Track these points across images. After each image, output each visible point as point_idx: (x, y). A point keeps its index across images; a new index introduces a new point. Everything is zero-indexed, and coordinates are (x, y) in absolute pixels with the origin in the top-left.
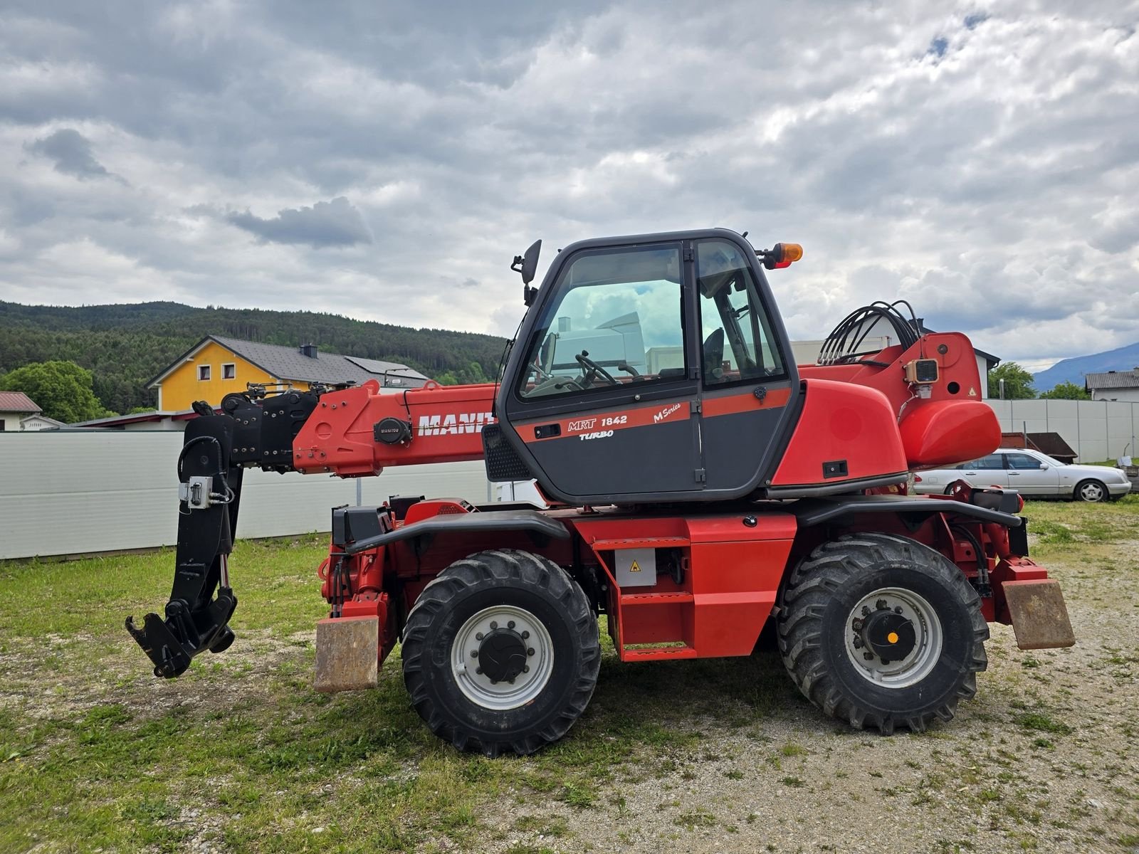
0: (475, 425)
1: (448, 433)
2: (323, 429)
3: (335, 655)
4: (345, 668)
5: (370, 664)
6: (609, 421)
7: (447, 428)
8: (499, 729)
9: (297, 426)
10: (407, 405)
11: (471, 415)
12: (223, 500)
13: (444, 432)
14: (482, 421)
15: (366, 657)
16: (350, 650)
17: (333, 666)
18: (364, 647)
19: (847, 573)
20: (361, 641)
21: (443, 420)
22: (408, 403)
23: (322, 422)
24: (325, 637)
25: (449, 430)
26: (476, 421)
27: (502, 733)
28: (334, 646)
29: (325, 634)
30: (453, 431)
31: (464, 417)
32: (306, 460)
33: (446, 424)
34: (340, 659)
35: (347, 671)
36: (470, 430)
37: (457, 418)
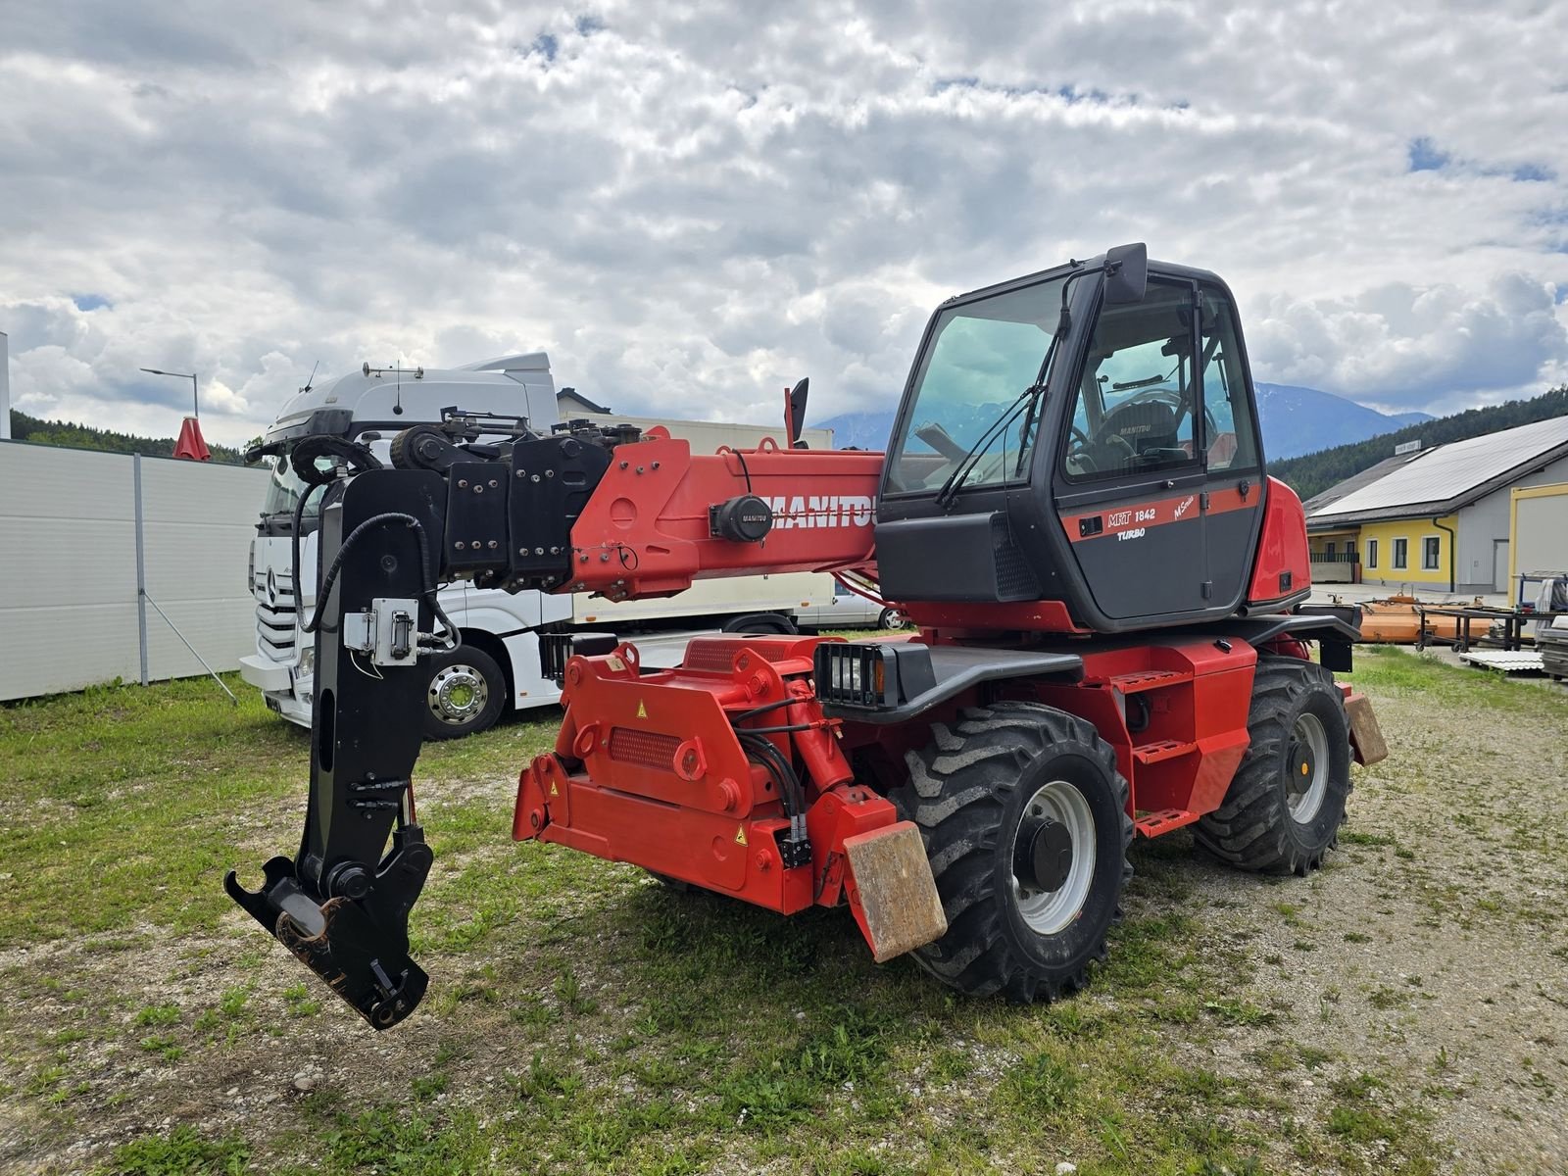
0: (828, 515)
1: (796, 525)
2: (622, 511)
3: (887, 895)
4: (905, 914)
5: (932, 901)
6: (1141, 516)
7: (794, 518)
8: (1062, 960)
9: (579, 500)
10: (747, 475)
11: (823, 498)
12: (442, 645)
13: (790, 523)
14: (836, 509)
15: (923, 889)
16: (901, 881)
17: (889, 914)
18: (916, 873)
19: (1290, 701)
20: (909, 864)
21: (788, 504)
22: (749, 473)
23: (620, 496)
24: (865, 868)
25: (796, 521)
26: (828, 509)
27: (1067, 964)
28: (881, 881)
29: (863, 863)
30: (801, 522)
31: (814, 502)
32: (595, 568)
33: (792, 510)
34: (894, 901)
35: (908, 917)
36: (822, 522)
37: (807, 503)
